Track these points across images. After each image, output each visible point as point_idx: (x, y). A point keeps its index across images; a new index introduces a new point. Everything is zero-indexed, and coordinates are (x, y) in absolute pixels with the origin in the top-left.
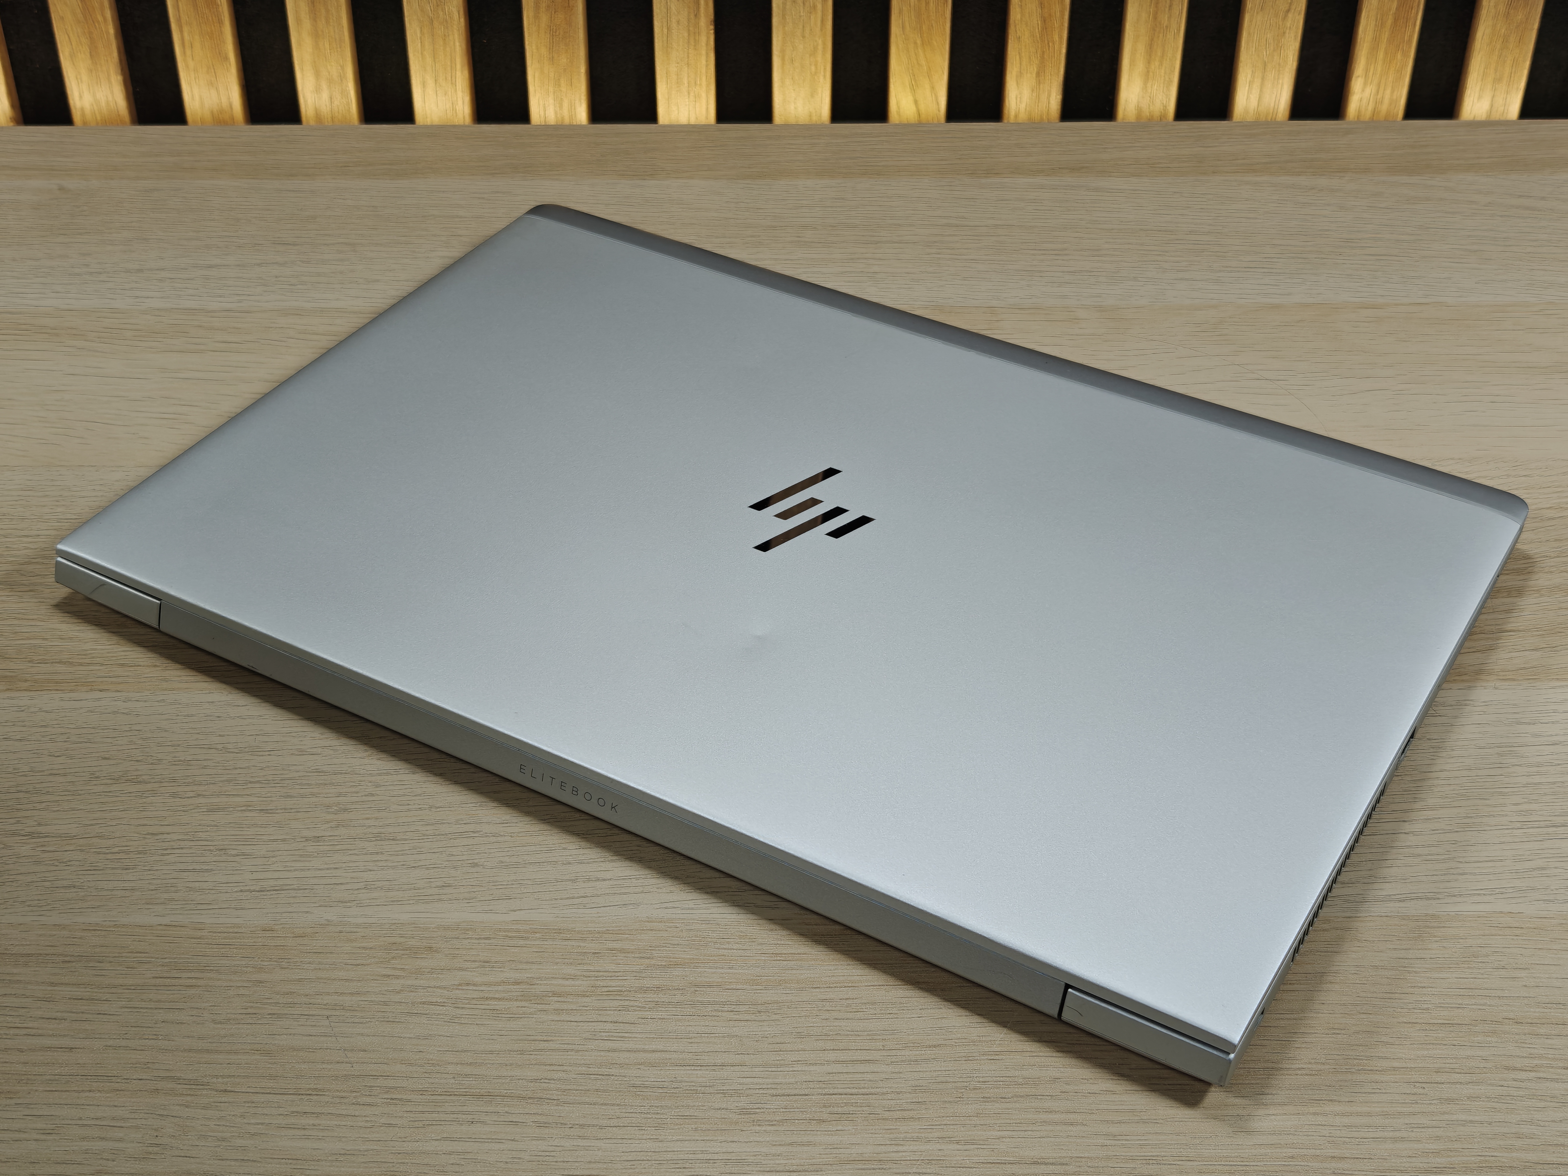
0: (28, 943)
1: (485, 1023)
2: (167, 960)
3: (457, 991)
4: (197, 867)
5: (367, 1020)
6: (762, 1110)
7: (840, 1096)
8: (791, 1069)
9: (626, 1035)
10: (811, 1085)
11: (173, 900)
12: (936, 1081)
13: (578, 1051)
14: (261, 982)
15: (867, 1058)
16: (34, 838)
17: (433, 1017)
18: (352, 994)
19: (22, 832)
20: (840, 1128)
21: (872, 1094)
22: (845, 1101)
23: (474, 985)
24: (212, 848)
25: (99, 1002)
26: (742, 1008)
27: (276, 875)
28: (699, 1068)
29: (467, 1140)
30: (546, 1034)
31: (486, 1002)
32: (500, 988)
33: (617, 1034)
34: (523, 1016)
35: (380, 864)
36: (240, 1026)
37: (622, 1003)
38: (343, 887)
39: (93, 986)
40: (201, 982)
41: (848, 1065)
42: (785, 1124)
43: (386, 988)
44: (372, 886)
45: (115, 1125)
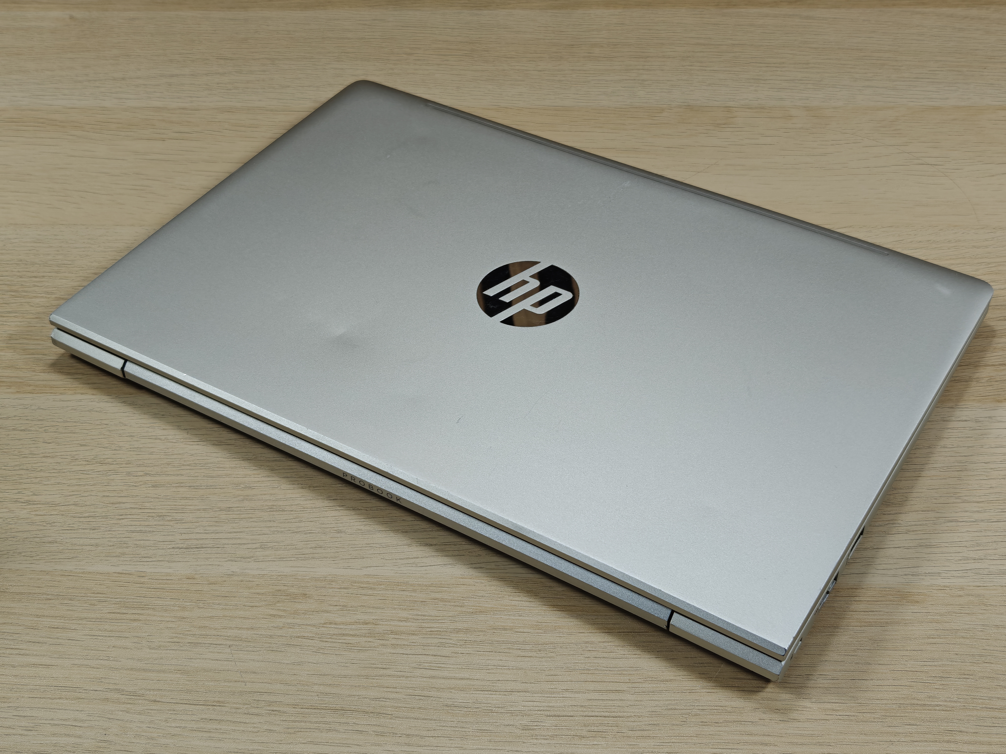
0: (22, 584)
1: (342, 653)
2: (118, 600)
3: (323, 629)
4: (143, 529)
5: (258, 649)
6: (539, 727)
7: (596, 718)
8: (561, 696)
9: (443, 666)
10: (575, 708)
11: (124, 554)
12: (667, 708)
13: (407, 677)
14: (184, 618)
15: (618, 689)
16: (30, 504)
17: (305, 648)
18: (248, 629)
19: (22, 500)
20: (595, 743)
21: (620, 717)
22: (600, 722)
23: (336, 624)
24: (154, 515)
25: (70, 630)
26: (528, 647)
27: (198, 536)
28: (495, 693)
29: (325, 744)
30: (385, 663)
31: (343, 638)
32: (353, 627)
33: (436, 665)
34: (369, 649)
35: (272, 529)
36: (168, 651)
37: (441, 640)
38: (245, 546)
39: (66, 618)
40: (141, 617)
41: (603, 694)
42: (555, 739)
43: (272, 625)
44: (265, 546)
45: (77, 725)
